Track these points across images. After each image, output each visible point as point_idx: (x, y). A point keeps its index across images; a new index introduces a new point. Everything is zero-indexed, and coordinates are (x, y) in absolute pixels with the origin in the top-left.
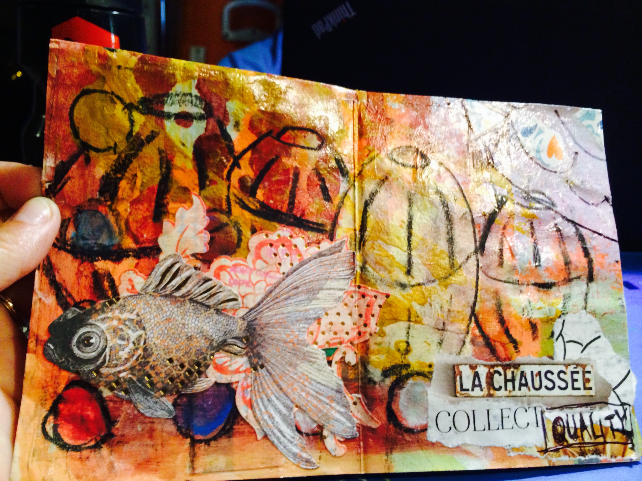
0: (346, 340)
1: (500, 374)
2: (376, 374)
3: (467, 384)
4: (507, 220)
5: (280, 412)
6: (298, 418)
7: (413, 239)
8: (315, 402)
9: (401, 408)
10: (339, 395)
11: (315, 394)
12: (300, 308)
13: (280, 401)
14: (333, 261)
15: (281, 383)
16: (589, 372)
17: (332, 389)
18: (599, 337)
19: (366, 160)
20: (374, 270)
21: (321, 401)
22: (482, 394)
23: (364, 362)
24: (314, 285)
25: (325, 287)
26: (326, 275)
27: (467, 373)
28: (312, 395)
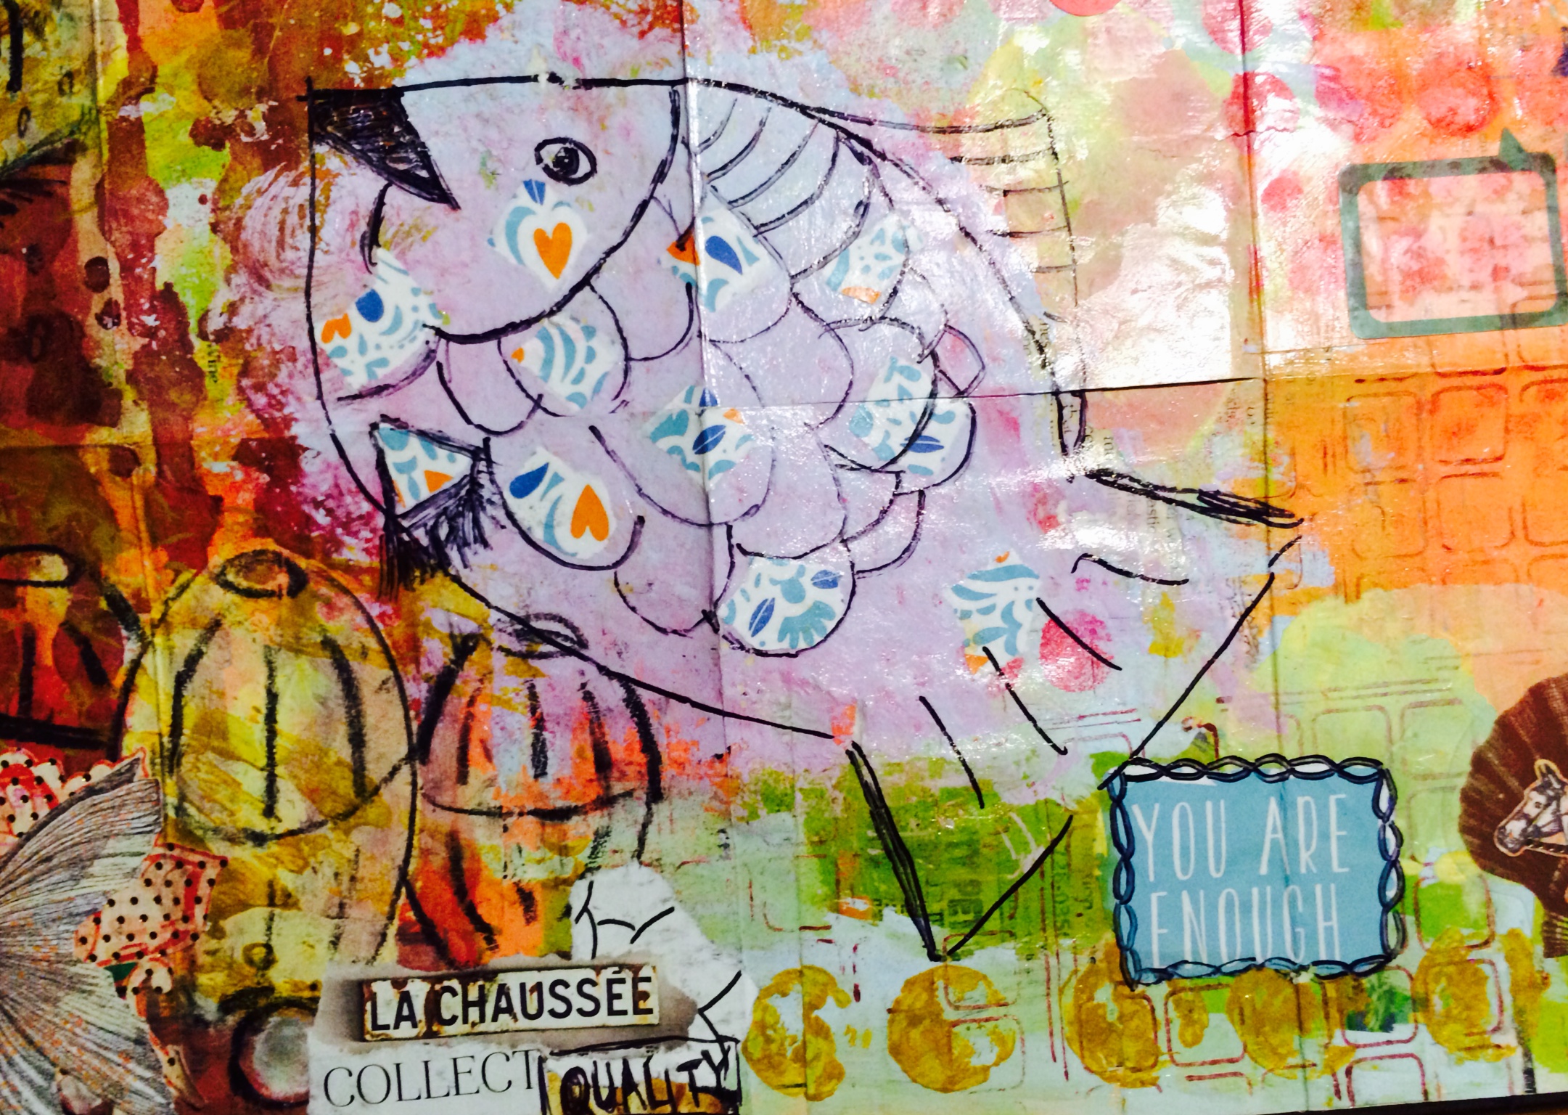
0: (151, 948)
1: (454, 993)
2: (209, 1007)
3: (387, 1015)
4: (478, 685)
5: (31, 1083)
6: (66, 1092)
7: (279, 741)
8: (96, 1063)
9: (257, 1066)
10: (140, 1049)
11: (95, 1048)
12: (57, 896)
13: (30, 1063)
14: (118, 801)
15: (29, 1031)
16: (648, 980)
17: (128, 1039)
18: (671, 910)
19: (172, 592)
20: (200, 810)
21: (107, 1060)
22: (414, 1032)
23: (186, 986)
24: (80, 850)
25: (105, 852)
26: (106, 829)
27: (386, 995)
28: (91, 1051)
